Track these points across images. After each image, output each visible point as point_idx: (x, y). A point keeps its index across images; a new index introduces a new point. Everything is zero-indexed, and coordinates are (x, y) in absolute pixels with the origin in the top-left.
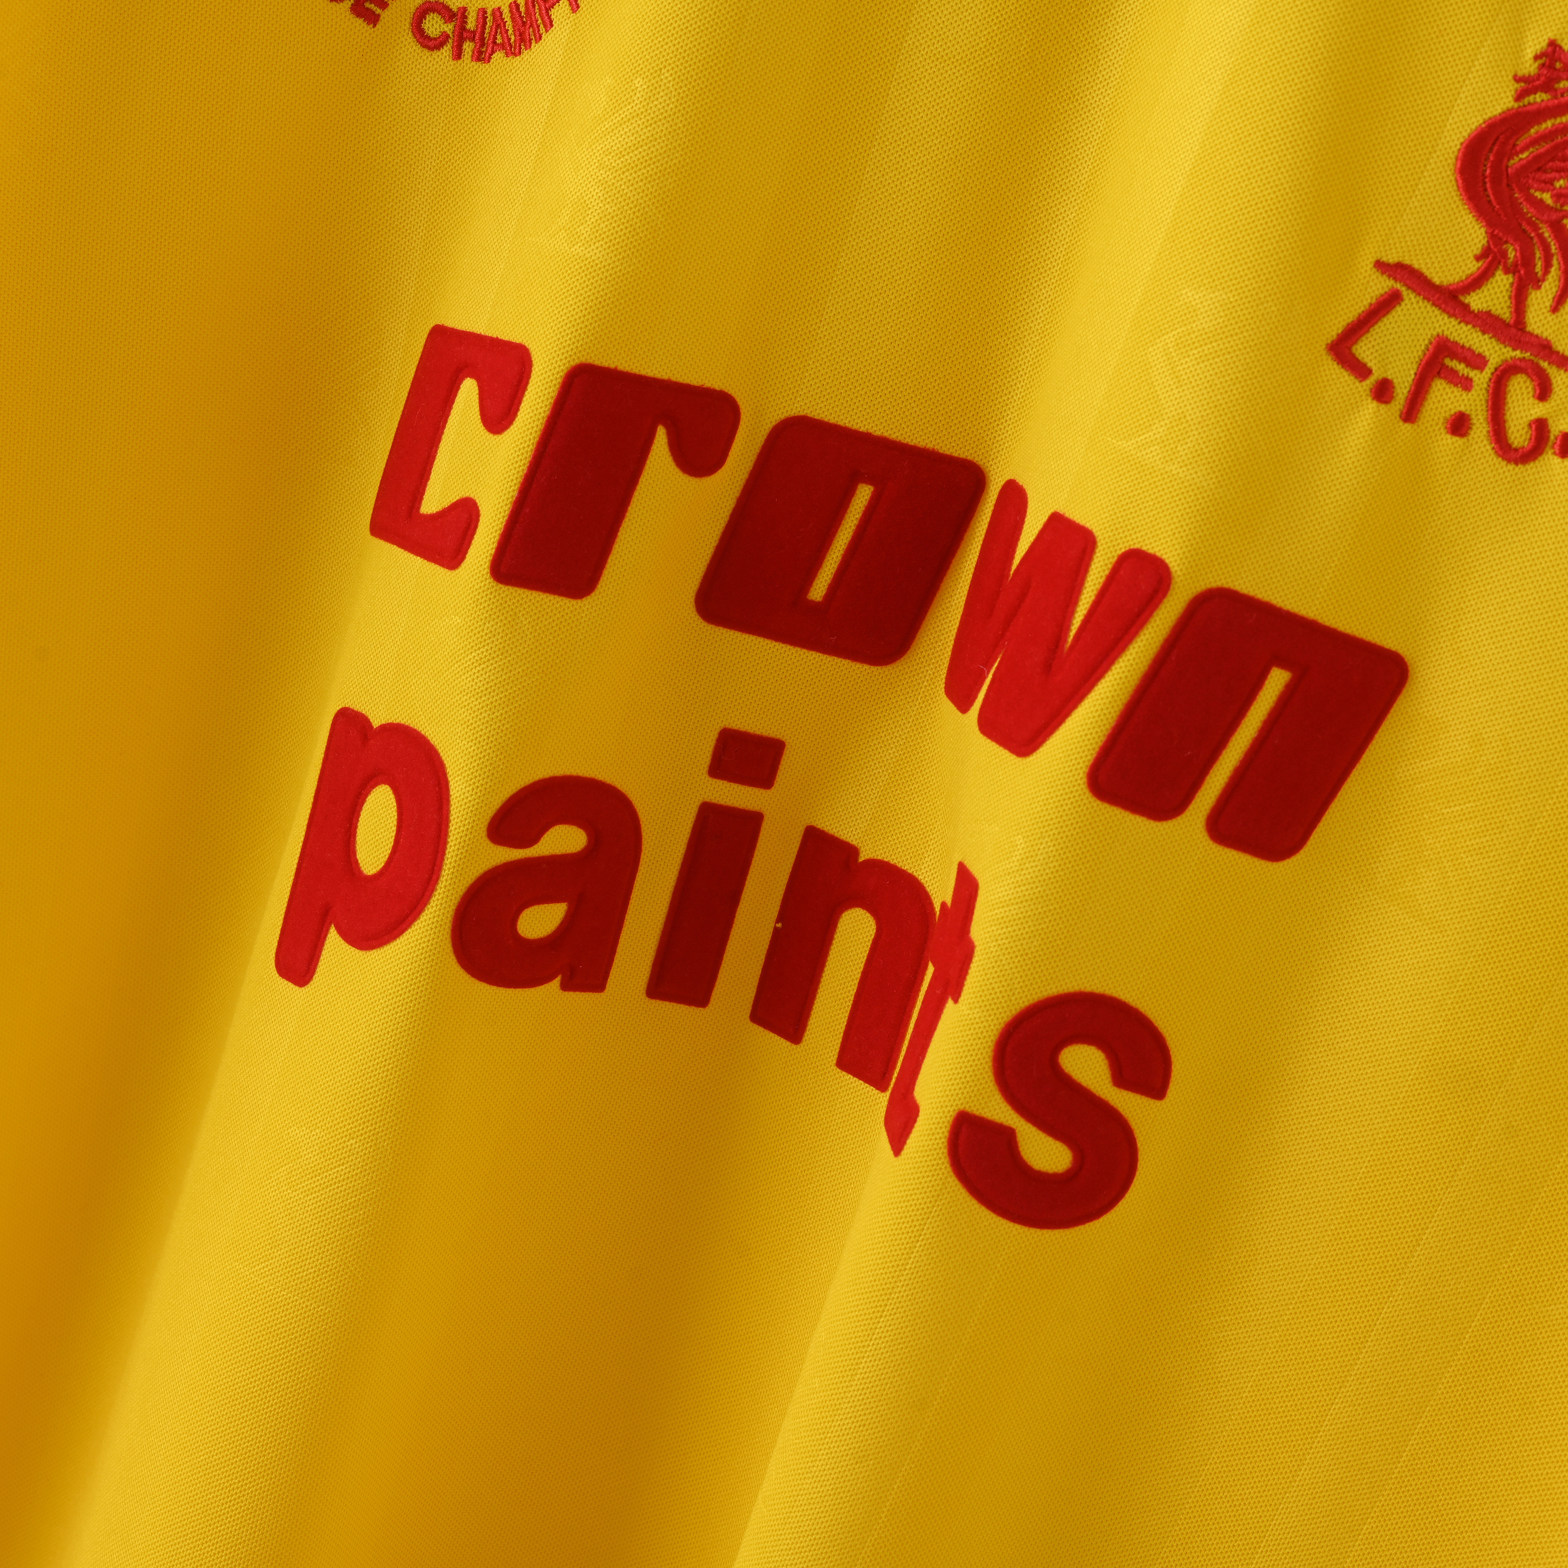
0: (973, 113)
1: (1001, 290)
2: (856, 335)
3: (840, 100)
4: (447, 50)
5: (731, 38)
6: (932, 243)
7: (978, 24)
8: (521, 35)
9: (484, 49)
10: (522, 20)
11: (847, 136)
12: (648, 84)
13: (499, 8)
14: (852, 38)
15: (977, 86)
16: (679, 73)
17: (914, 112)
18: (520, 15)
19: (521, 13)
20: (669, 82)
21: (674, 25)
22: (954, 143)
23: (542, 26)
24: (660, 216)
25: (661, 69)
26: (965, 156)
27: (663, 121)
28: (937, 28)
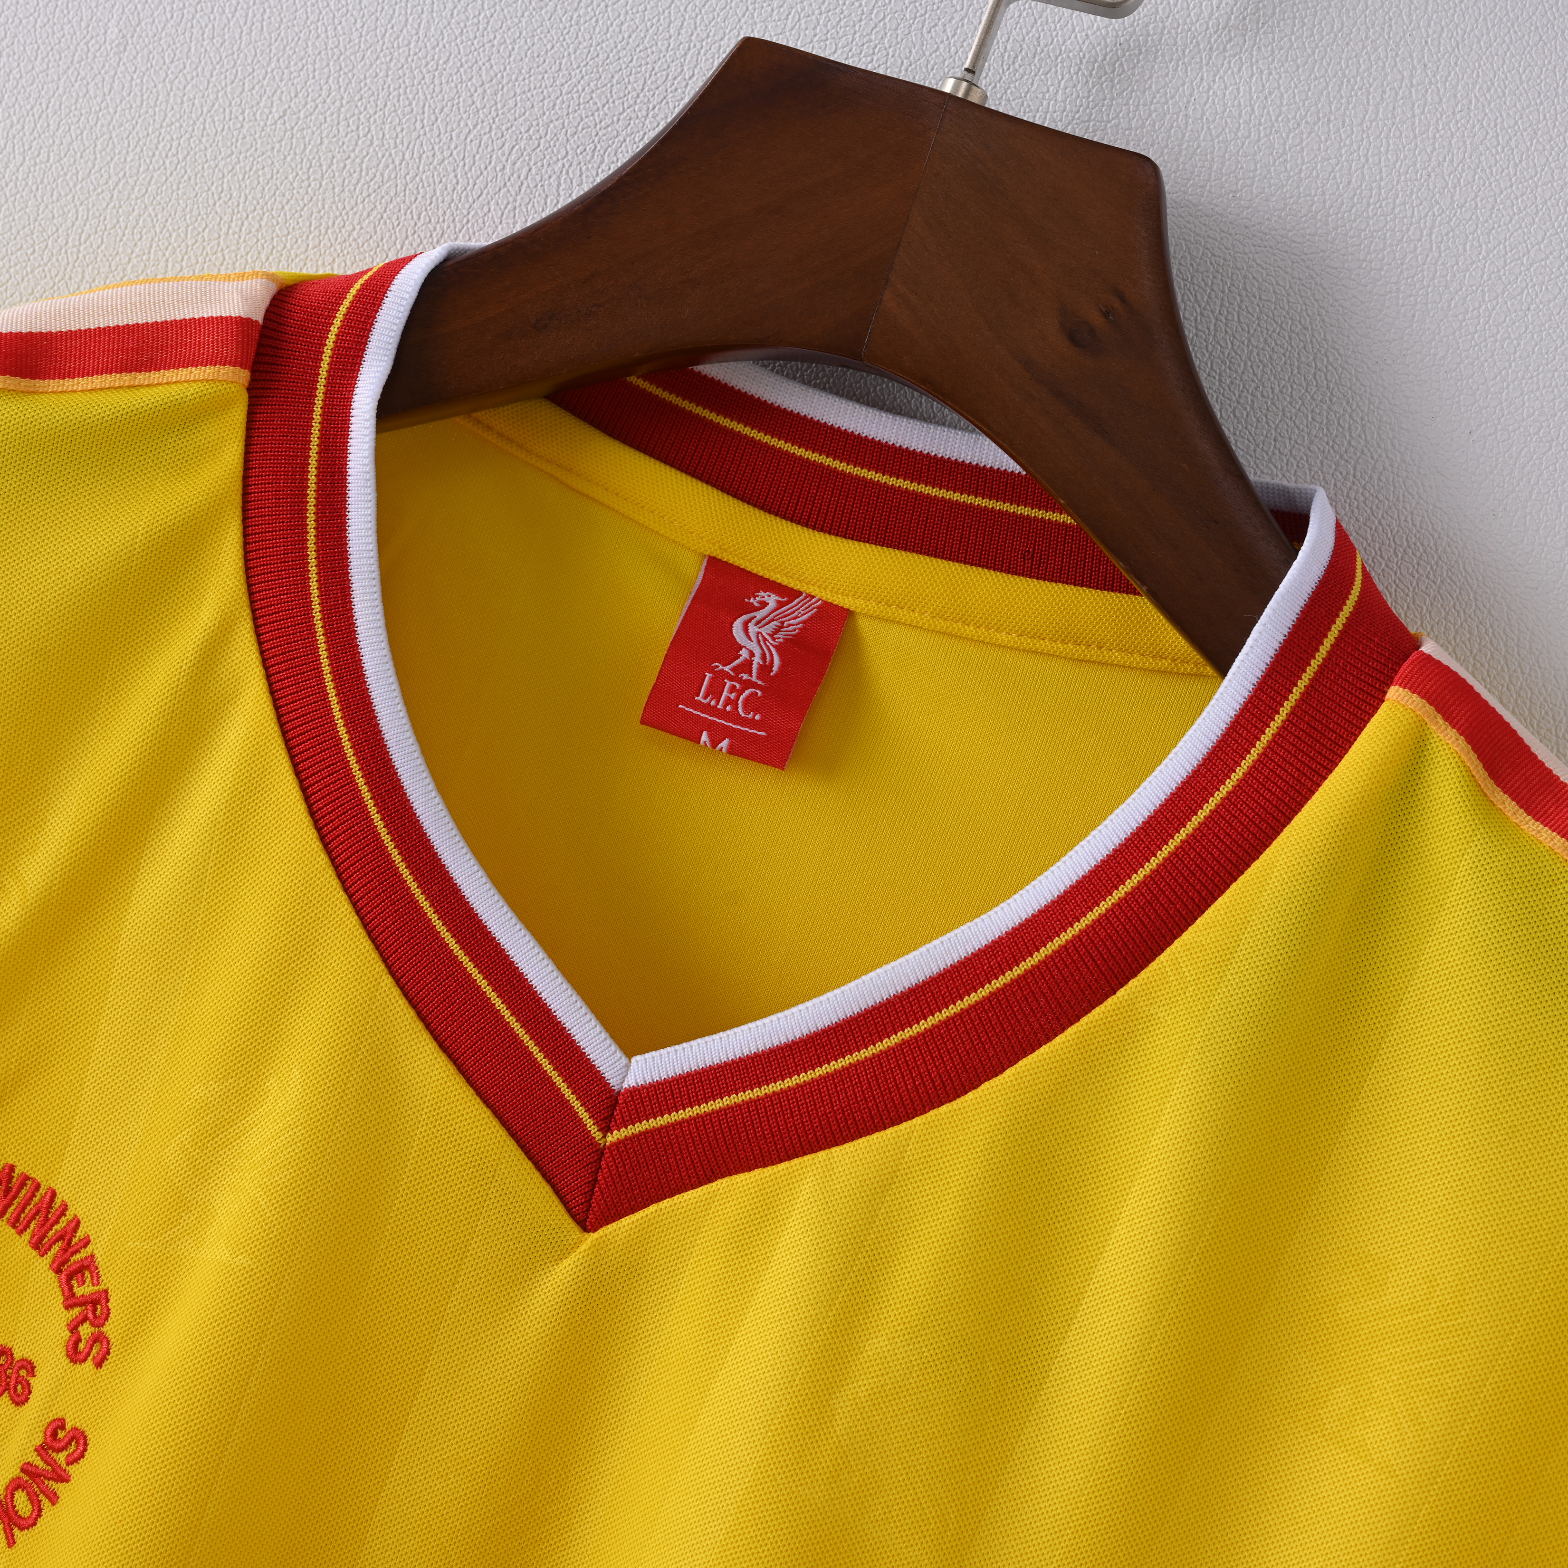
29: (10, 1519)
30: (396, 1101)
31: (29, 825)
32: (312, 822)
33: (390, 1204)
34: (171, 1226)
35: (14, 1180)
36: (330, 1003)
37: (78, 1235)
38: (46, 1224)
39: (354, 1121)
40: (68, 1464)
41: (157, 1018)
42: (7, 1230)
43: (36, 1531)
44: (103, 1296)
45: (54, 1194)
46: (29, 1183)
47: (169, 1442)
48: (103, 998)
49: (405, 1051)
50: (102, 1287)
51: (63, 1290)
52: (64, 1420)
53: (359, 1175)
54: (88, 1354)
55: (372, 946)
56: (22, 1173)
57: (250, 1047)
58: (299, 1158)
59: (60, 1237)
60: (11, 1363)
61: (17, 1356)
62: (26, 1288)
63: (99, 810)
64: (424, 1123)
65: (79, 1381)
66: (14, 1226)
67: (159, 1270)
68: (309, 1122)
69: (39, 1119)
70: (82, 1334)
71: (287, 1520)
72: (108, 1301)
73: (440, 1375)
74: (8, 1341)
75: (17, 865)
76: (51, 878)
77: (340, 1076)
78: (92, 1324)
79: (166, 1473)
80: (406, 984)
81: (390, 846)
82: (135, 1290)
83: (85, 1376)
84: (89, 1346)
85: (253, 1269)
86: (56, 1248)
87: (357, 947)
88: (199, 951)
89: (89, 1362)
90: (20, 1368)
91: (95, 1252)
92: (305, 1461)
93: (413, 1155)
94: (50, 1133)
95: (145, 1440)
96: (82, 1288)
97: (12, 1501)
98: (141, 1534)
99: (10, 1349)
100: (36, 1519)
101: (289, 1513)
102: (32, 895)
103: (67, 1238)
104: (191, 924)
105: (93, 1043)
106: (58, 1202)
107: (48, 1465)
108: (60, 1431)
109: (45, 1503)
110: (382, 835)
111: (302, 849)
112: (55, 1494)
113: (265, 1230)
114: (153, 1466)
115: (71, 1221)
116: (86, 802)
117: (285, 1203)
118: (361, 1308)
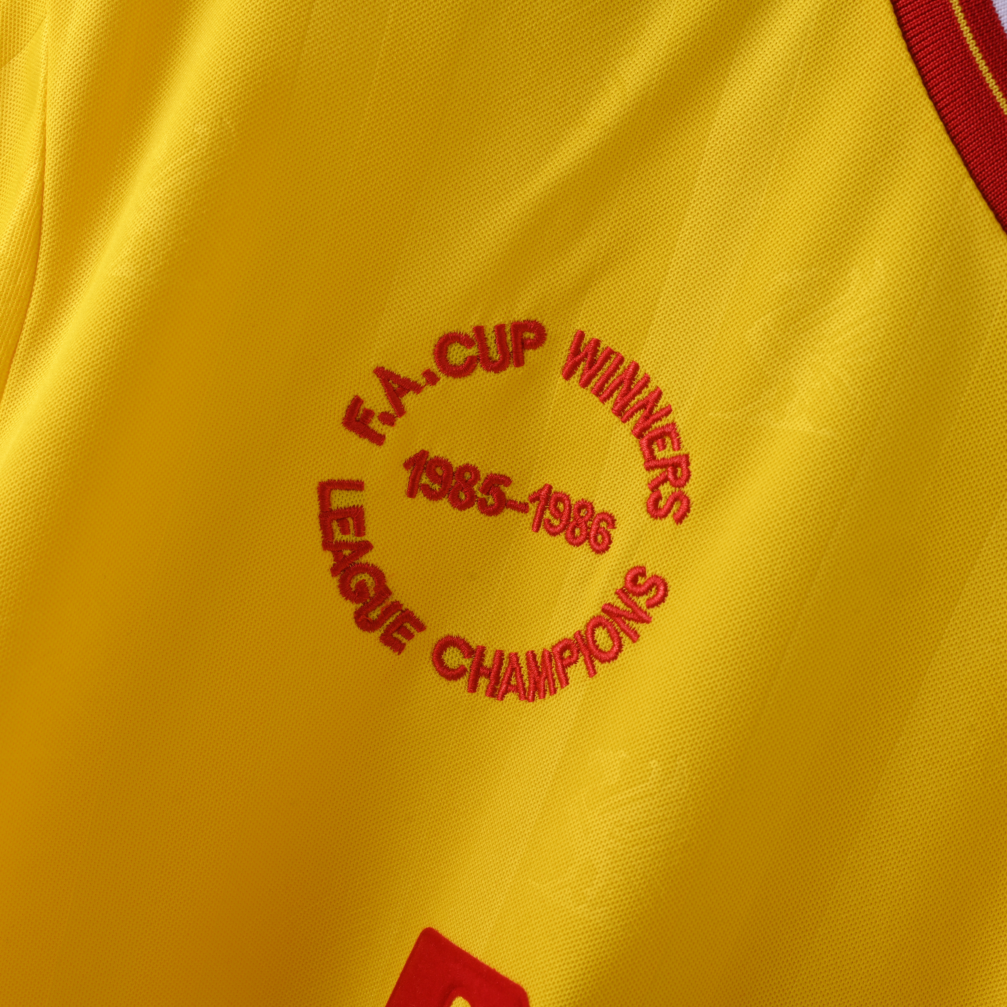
0: (955, 812)
1: (962, 966)
2: (826, 997)
3: (834, 789)
4: (463, 682)
5: (745, 733)
6: (905, 922)
7: (968, 734)
8: (535, 683)
9: (498, 687)
10: (538, 670)
11: (836, 820)
12: (663, 767)
13: (516, 654)
14: (850, 735)
15: (961, 789)
16: (693, 762)
17: (900, 805)
18: (536, 665)
19: (537, 662)
20: (684, 768)
21: (693, 717)
22: (935, 836)
23: (557, 681)
24: (663, 889)
25: (676, 756)
26: (944, 848)
27: (675, 804)
28: (928, 733)
29: (591, 653)
30: (972, 295)
31: (629, 29)
32: (901, 33)
33: (962, 390)
34: (751, 400)
35: (599, 354)
36: (914, 202)
37: (659, 405)
38: (628, 394)
39: (934, 311)
40: (648, 607)
41: (741, 212)
42: (591, 398)
43: (617, 664)
44: (684, 459)
45: (636, 367)
46: (613, 356)
47: (753, 593)
48: (689, 192)
49: (983, 250)
50: (682, 452)
51: (644, 453)
52: (645, 568)
53: (936, 361)
54: (669, 511)
55: (955, 151)
56: (608, 347)
57: (834, 239)
58: (882, 342)
59: (643, 406)
60: (592, 516)
61: (598, 509)
62: (608, 450)
63: (697, 16)
64: (998, 317)
65: (659, 534)
66: (597, 395)
67: (739, 439)
68: (892, 310)
69: (624, 299)
70: (662, 492)
71: (852, 669)
72: (688, 464)
73: (996, 549)
74: (589, 496)
75: (616, 66)
76: (649, 79)
77: (923, 269)
78: (673, 485)
79: (750, 620)
80: (986, 187)
81: (978, 57)
82: (715, 456)
83: (666, 530)
84: (669, 503)
85: (836, 441)
86: (638, 416)
87: (942, 150)
88: (784, 151)
89: (670, 519)
90: (601, 520)
91: (676, 420)
92: (871, 618)
93: (986, 346)
94: (634, 313)
95: (730, 589)
96: (663, 452)
97: (593, 637)
98: (725, 673)
99: (591, 504)
100: (617, 654)
101: (854, 664)
102: (631, 93)
103: (649, 406)
104: (777, 126)
105: (678, 232)
106: (640, 375)
107: (628, 606)
108: (640, 578)
109: (626, 640)
110: (970, 46)
111: (891, 58)
112: (636, 632)
113: (848, 407)
114: (738, 613)
115: (653, 392)
116: (685, 9)
117: (868, 383)
118: (929, 483)
